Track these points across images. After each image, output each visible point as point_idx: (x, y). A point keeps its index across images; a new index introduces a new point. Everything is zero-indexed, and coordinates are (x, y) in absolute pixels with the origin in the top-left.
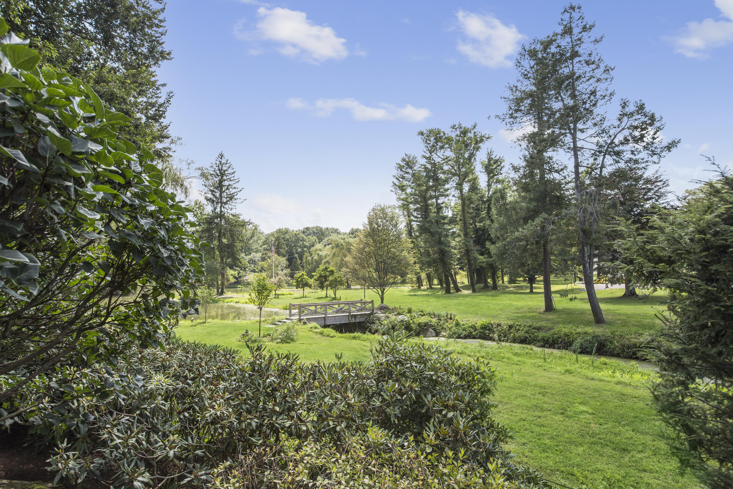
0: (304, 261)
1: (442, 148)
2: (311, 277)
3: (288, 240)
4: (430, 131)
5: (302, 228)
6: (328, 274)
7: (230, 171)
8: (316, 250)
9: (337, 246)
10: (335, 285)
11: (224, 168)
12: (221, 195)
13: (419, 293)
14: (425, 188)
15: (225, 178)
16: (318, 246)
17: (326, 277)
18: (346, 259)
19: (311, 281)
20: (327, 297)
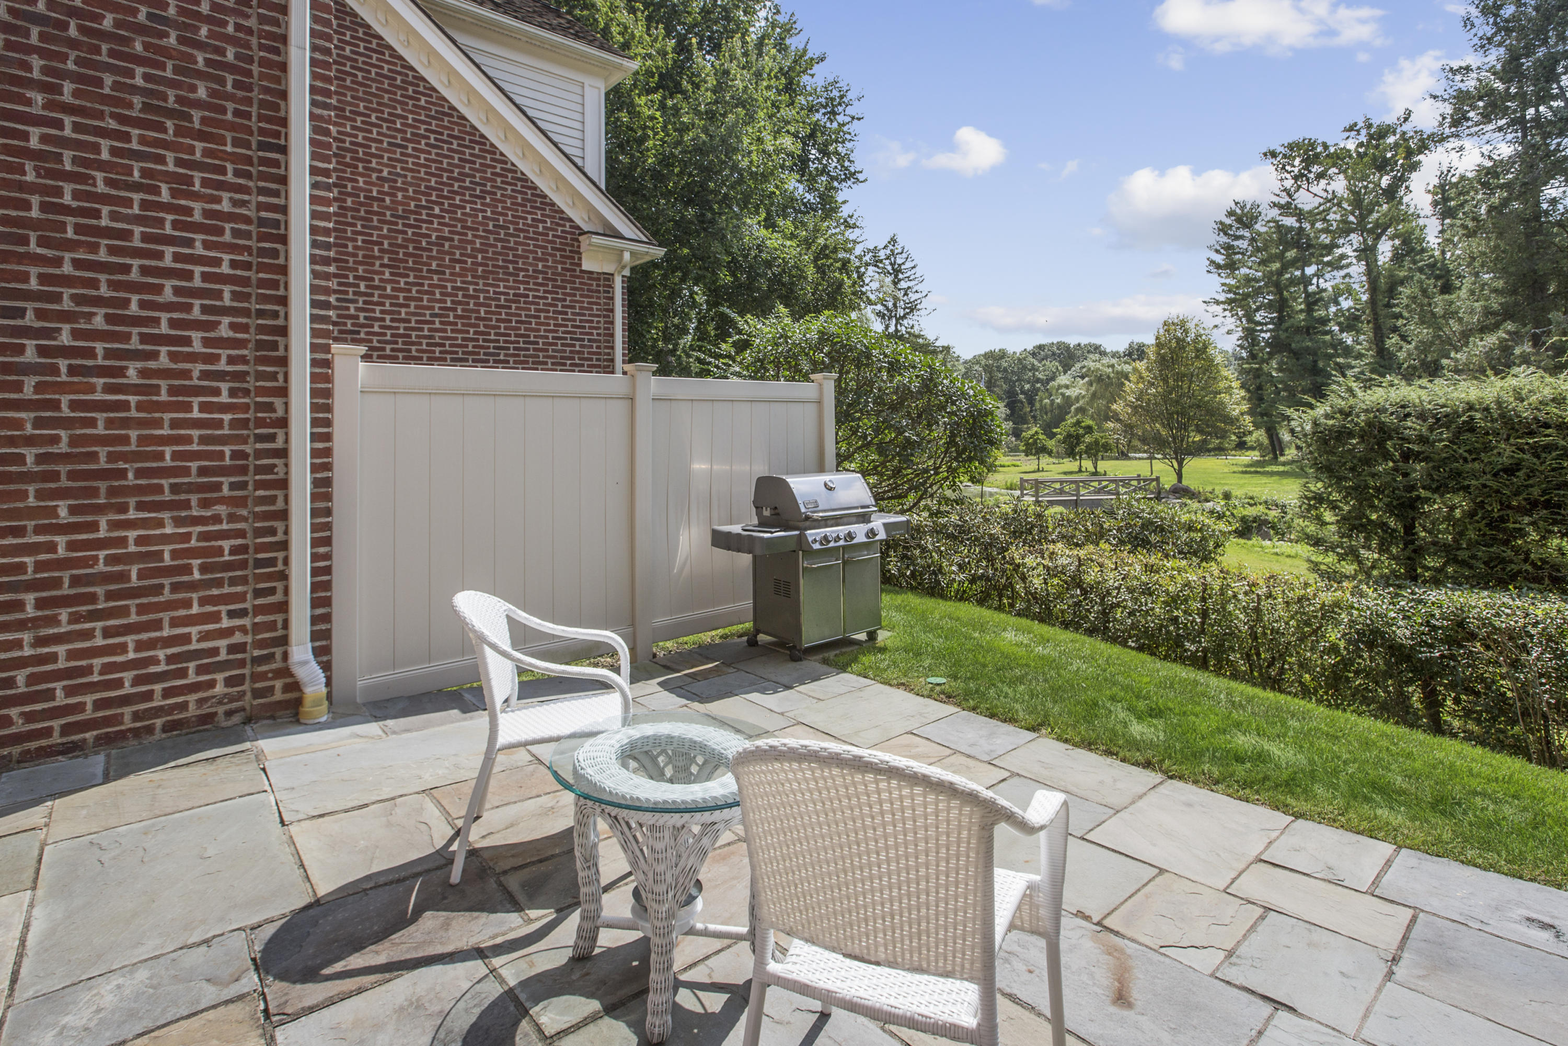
0: (1037, 405)
1: (1320, 176)
2: (1051, 436)
3: (1005, 370)
4: (1291, 147)
5: (1030, 348)
6: (1081, 431)
7: (908, 265)
8: (1060, 387)
9: (1100, 379)
10: (1097, 451)
11: (899, 261)
12: (895, 305)
13: (1275, 468)
14: (1278, 265)
15: (901, 276)
16: (1063, 379)
17: (1078, 438)
18: (1114, 407)
19: (1051, 444)
20: (1080, 471)
